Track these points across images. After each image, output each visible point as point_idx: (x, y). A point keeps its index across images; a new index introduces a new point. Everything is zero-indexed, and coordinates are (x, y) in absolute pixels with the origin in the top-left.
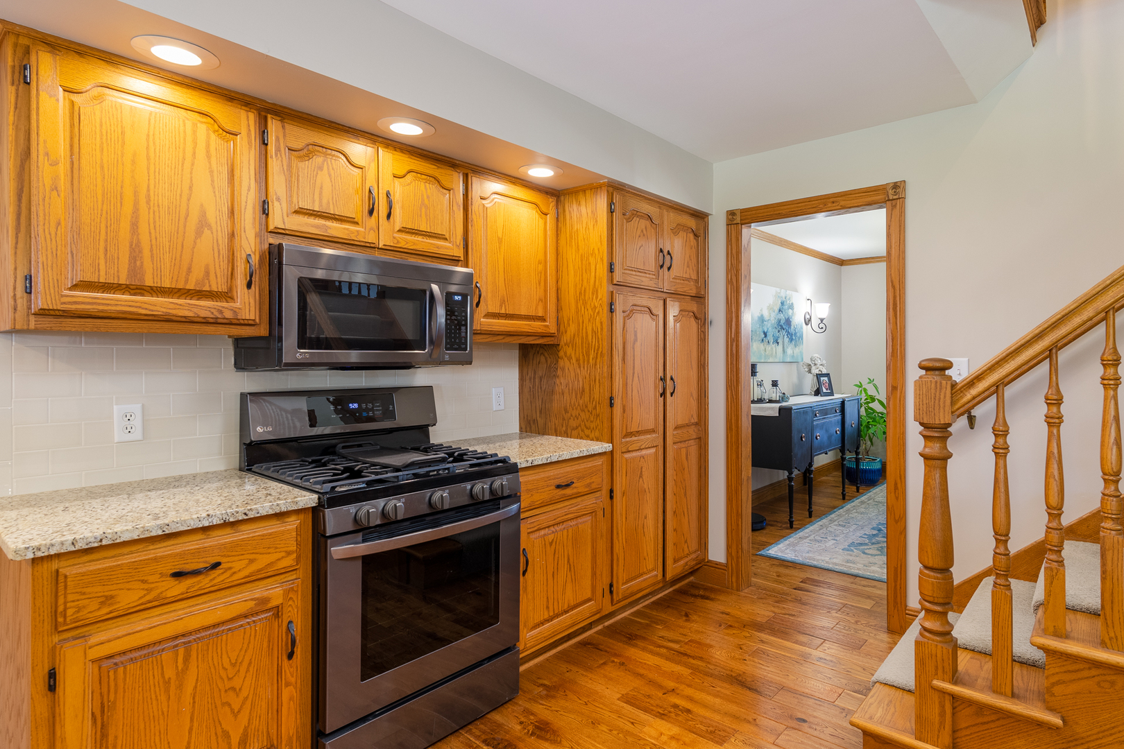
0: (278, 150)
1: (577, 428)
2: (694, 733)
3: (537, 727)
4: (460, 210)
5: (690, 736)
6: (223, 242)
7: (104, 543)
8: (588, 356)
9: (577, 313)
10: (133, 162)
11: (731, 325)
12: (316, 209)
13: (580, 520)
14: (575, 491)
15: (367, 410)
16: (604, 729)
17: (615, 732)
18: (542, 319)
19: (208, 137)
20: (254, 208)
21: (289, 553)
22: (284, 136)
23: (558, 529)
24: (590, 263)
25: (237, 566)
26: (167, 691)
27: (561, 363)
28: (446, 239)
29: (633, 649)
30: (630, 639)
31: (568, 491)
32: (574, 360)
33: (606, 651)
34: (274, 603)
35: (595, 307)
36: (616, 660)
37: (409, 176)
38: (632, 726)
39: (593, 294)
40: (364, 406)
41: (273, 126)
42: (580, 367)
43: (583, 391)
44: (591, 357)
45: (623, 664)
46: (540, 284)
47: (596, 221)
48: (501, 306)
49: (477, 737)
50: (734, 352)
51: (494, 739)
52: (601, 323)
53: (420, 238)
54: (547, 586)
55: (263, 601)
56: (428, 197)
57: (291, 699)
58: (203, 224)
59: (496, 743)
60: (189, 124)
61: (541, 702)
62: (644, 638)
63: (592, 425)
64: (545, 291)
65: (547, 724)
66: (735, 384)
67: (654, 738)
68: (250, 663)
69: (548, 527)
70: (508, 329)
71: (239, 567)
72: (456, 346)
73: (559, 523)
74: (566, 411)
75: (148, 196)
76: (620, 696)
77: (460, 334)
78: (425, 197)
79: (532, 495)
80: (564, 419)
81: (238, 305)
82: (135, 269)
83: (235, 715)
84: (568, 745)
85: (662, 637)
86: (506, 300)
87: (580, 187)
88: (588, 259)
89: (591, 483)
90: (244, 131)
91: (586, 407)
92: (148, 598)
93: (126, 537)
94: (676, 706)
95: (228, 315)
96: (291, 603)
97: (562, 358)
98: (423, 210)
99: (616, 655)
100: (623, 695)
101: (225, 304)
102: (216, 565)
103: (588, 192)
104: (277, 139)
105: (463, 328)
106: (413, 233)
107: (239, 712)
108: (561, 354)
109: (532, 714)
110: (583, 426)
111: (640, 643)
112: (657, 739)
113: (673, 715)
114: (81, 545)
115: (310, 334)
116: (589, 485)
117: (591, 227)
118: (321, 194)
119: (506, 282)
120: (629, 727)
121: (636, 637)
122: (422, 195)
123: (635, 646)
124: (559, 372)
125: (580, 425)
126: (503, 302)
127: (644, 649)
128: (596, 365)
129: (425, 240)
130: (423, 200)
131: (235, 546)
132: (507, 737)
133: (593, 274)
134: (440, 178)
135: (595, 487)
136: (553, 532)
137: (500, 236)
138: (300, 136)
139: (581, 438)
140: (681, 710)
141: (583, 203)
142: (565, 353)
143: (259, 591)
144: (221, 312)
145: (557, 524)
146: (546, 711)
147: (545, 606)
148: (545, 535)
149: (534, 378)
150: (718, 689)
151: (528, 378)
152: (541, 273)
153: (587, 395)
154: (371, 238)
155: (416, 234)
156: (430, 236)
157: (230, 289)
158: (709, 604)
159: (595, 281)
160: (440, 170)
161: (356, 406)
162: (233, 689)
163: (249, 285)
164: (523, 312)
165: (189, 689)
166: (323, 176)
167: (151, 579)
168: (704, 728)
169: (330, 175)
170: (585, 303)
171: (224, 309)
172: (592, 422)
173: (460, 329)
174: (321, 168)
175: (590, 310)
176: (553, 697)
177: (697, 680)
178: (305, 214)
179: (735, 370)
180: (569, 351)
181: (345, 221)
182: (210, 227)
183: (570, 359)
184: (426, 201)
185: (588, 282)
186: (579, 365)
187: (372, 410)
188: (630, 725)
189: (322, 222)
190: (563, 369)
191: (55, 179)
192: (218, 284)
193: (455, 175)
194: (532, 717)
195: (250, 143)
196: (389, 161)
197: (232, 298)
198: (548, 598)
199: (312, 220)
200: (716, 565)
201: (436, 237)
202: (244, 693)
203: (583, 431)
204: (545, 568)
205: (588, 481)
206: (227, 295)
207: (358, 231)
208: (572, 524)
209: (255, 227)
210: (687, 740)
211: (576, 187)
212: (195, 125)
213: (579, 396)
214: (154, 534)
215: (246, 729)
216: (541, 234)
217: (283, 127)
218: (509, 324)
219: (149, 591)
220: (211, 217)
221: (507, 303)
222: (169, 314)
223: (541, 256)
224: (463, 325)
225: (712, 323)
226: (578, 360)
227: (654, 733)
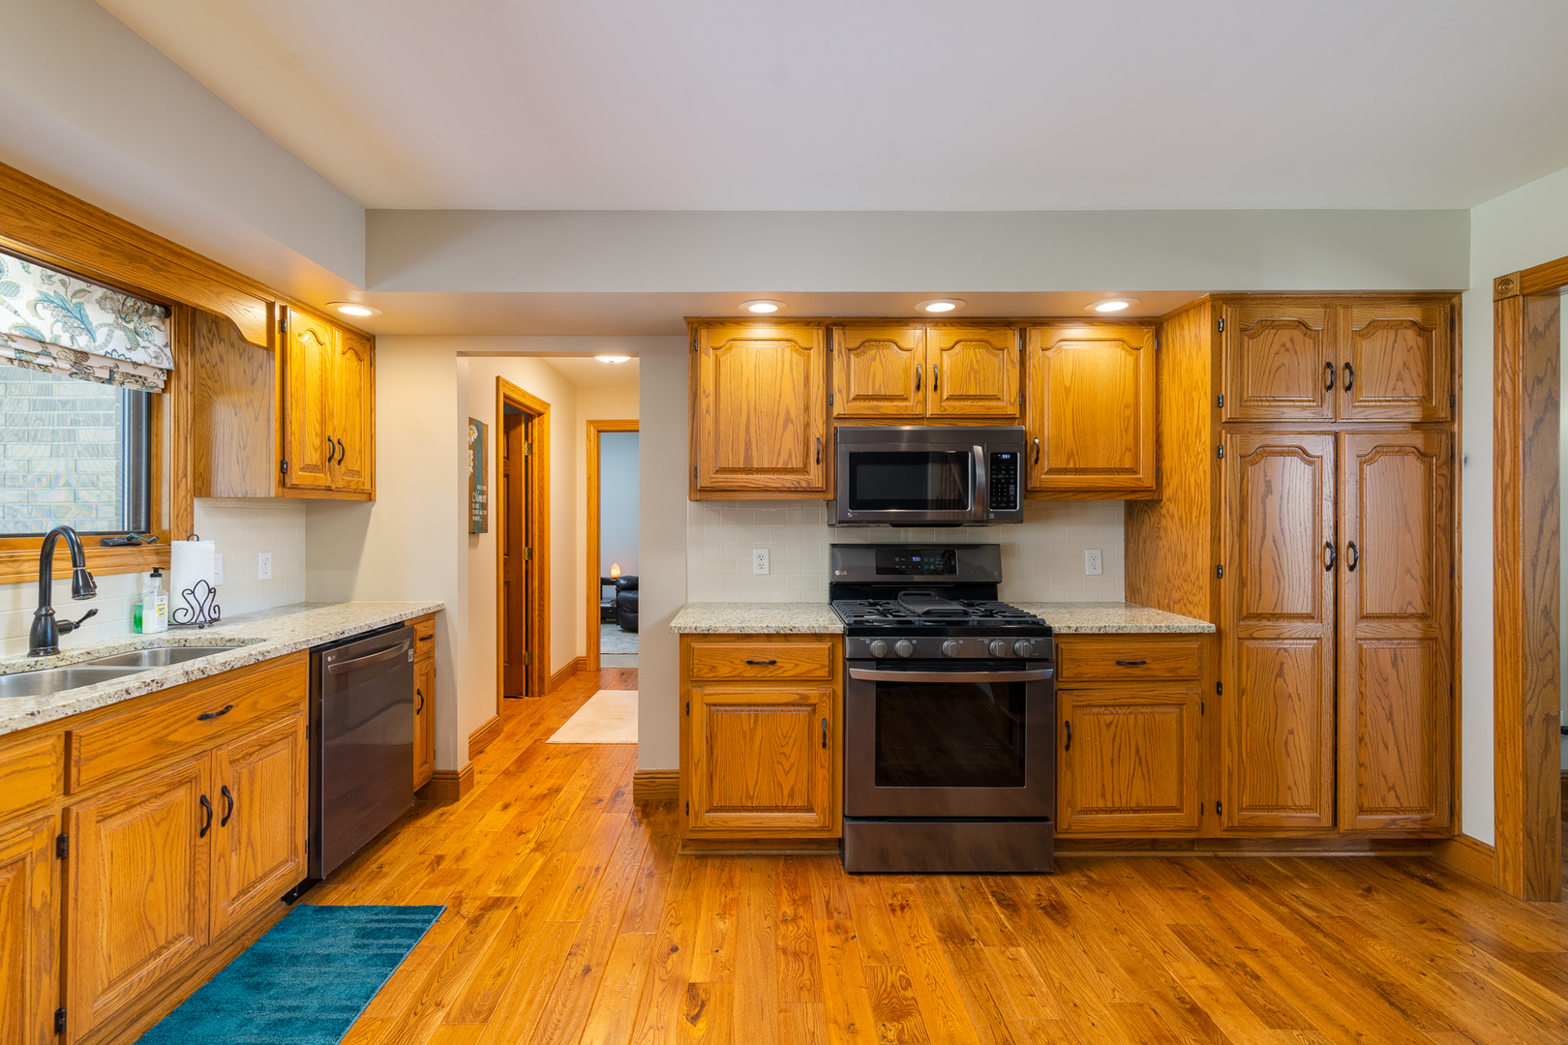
0: (840, 352)
1: (1179, 601)
2: (1241, 998)
3: (1052, 906)
4: (1014, 367)
5: (1232, 998)
6: (801, 431)
7: (710, 632)
8: (1191, 513)
9: (1180, 461)
10: (747, 386)
11: (1503, 462)
12: (870, 393)
13: (1157, 709)
14: (1149, 672)
15: (929, 563)
16: (1125, 941)
17: (1134, 948)
18: (1133, 471)
19: (791, 356)
20: (822, 402)
21: (823, 666)
22: (845, 340)
23: (1120, 711)
24: (1193, 400)
25: (788, 666)
26: (745, 739)
27: (1164, 522)
28: (999, 399)
29: (1237, 891)
30: (1244, 880)
31: (1136, 671)
32: (1176, 519)
33: (1196, 879)
34: (812, 701)
35: (1198, 453)
36: (1200, 891)
37: (958, 347)
38: (1162, 954)
39: (1196, 437)
40: (926, 560)
41: (837, 334)
42: (1182, 527)
43: (1186, 557)
44: (1194, 514)
45: (1207, 898)
46: (1127, 431)
47: (1200, 347)
48: (1068, 461)
49: (988, 886)
50: (1510, 506)
51: (1003, 894)
52: (1205, 472)
53: (969, 403)
54: (1102, 770)
55: (805, 697)
56: (977, 362)
57: (825, 778)
58: (788, 419)
59: (1002, 897)
60: (779, 350)
61: (1074, 889)
62: (1265, 887)
63: (1195, 599)
64: (1136, 438)
65: (1065, 907)
66: (1511, 558)
67: (1180, 977)
68: (795, 740)
69: (1106, 706)
70: (1078, 485)
71: (788, 669)
72: (1003, 505)
73: (1124, 706)
74: (1169, 581)
75: (755, 406)
76: (1172, 922)
77: (1008, 492)
78: (975, 362)
79: (1079, 666)
80: (1166, 590)
81: (811, 477)
82: (748, 458)
83: (787, 773)
84: (1071, 933)
85: (1297, 897)
86: (1075, 453)
87: (1181, 308)
88: (1191, 394)
89: (1177, 668)
90: (815, 346)
91: (1189, 576)
92: (734, 674)
93: (721, 631)
94: (1242, 966)
95: (804, 484)
96: (824, 704)
97: (1164, 516)
98: (972, 375)
99: (1206, 887)
100: (1178, 924)
101: (802, 477)
102: (773, 663)
103: (1191, 312)
104: (840, 344)
105: (1012, 487)
106: (962, 399)
107: (788, 772)
108: (1164, 511)
109: (1056, 894)
110: (1185, 600)
111: (1254, 890)
112: (1182, 978)
113: (1229, 971)
114: (699, 631)
115: (859, 497)
116: (1173, 670)
117: (1194, 355)
118: (874, 380)
119: (1076, 434)
120: (1158, 953)
121: (1255, 882)
122: (972, 361)
123: (1245, 890)
124: (1162, 532)
125: (1182, 599)
126: (1071, 456)
127: (1253, 897)
128: (1199, 524)
129: (975, 403)
130: (972, 365)
131: (785, 651)
132: (1017, 899)
133: (1196, 412)
134: (991, 340)
135: (1184, 674)
136: (1112, 713)
137: (1068, 384)
138: (855, 337)
139: (1184, 614)
140: (1246, 973)
141: (1186, 326)
142: (1168, 510)
143: (802, 690)
144: (799, 483)
145: (1120, 706)
146: (1073, 898)
147: (1099, 794)
148: (1098, 714)
149: (1139, 540)
150: (1333, 980)
151: (1132, 540)
152: (1129, 418)
153: (1189, 561)
154: (918, 410)
155: (965, 399)
156: (980, 399)
157: (805, 466)
158: (1430, 893)
159: (1198, 421)
160: (991, 333)
161: (918, 559)
162: (784, 754)
163: (818, 462)
164: (1100, 465)
165: (757, 743)
166: (876, 367)
167: (736, 661)
168: (1262, 1002)
169: (882, 363)
170: (1188, 449)
171: (801, 480)
172: (1194, 595)
173: (1008, 488)
174: (874, 359)
175: (1193, 457)
176: (1091, 891)
177: (1304, 957)
178: (861, 399)
179: (1510, 535)
180: (1172, 507)
181: (895, 399)
182: (792, 423)
183: (1172, 517)
184: (976, 366)
185: (1191, 423)
186: (1182, 524)
187: (934, 563)
188: (1160, 951)
189: (876, 403)
190: (1166, 530)
191: (708, 406)
192: (797, 463)
193: (1010, 333)
194: (1054, 896)
195: (819, 353)
196: (936, 337)
197: (807, 472)
198: (1103, 785)
199: (867, 404)
200: (1476, 845)
201: (987, 399)
202: (792, 760)
203: (1185, 605)
204: (1099, 751)
205: (1172, 665)
206: (804, 470)
207: (906, 406)
208: (1143, 711)
209: (822, 417)
210: (1223, 999)
211: (1177, 310)
212: (783, 350)
213: (1181, 563)
214: (736, 632)
215: (793, 787)
216: (1130, 373)
217: (844, 333)
218: (1080, 479)
219: (735, 669)
220: (793, 415)
221: (1076, 457)
222: (767, 486)
223: (1129, 398)
224: (1012, 483)
225: (1468, 461)
226: (1180, 519)
227: (1183, 971)
